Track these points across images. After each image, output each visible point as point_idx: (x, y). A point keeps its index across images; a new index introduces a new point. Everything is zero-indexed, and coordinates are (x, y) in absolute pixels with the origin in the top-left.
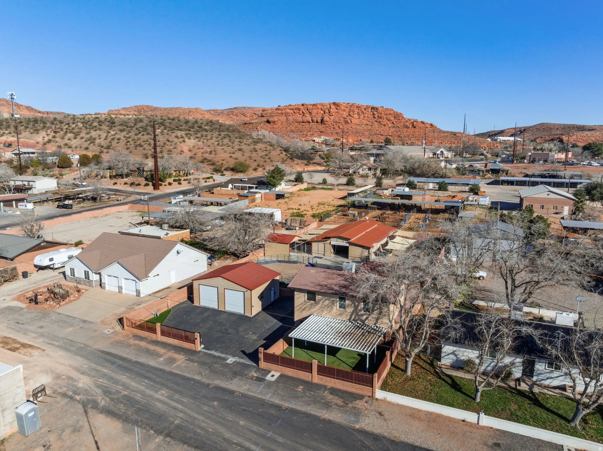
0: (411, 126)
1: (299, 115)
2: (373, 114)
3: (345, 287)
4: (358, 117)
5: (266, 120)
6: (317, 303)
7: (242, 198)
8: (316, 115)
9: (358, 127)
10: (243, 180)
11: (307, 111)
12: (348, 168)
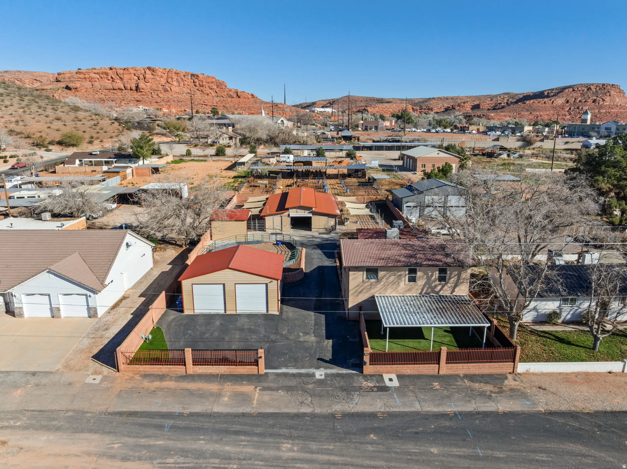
0: (235, 95)
1: (107, 81)
2: (194, 81)
3: (411, 256)
4: (178, 84)
5: (64, 86)
6: (378, 281)
7: (111, 174)
8: (129, 81)
9: (180, 96)
10: (93, 153)
11: (117, 76)
12: (206, 138)
